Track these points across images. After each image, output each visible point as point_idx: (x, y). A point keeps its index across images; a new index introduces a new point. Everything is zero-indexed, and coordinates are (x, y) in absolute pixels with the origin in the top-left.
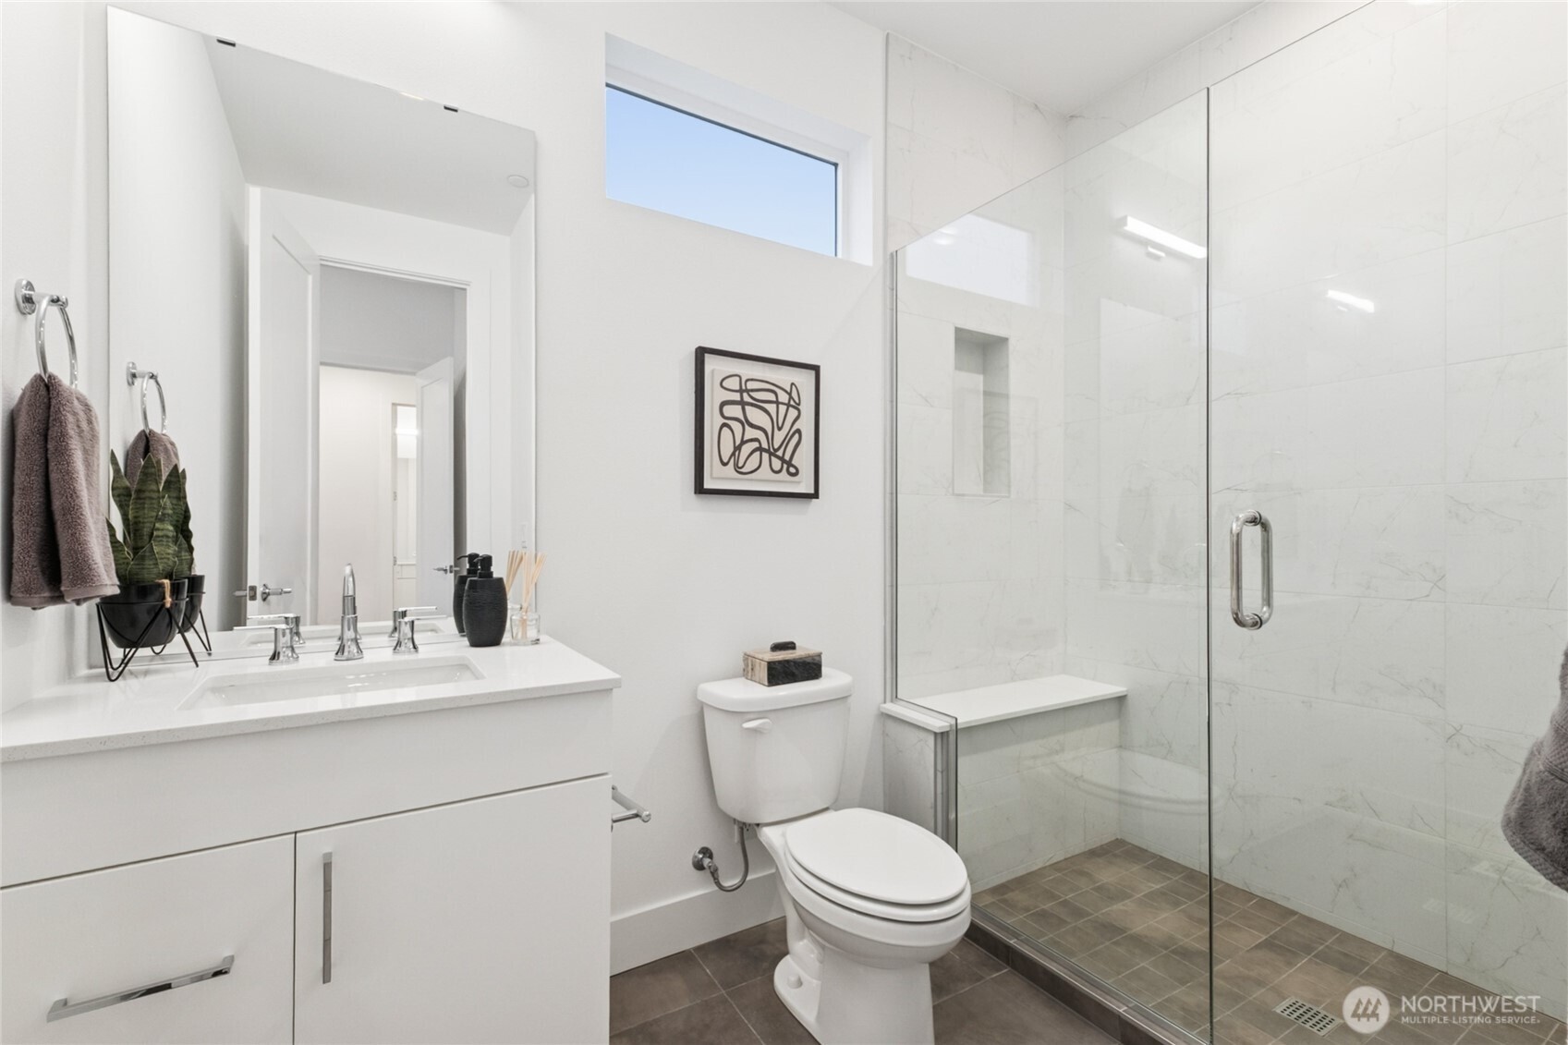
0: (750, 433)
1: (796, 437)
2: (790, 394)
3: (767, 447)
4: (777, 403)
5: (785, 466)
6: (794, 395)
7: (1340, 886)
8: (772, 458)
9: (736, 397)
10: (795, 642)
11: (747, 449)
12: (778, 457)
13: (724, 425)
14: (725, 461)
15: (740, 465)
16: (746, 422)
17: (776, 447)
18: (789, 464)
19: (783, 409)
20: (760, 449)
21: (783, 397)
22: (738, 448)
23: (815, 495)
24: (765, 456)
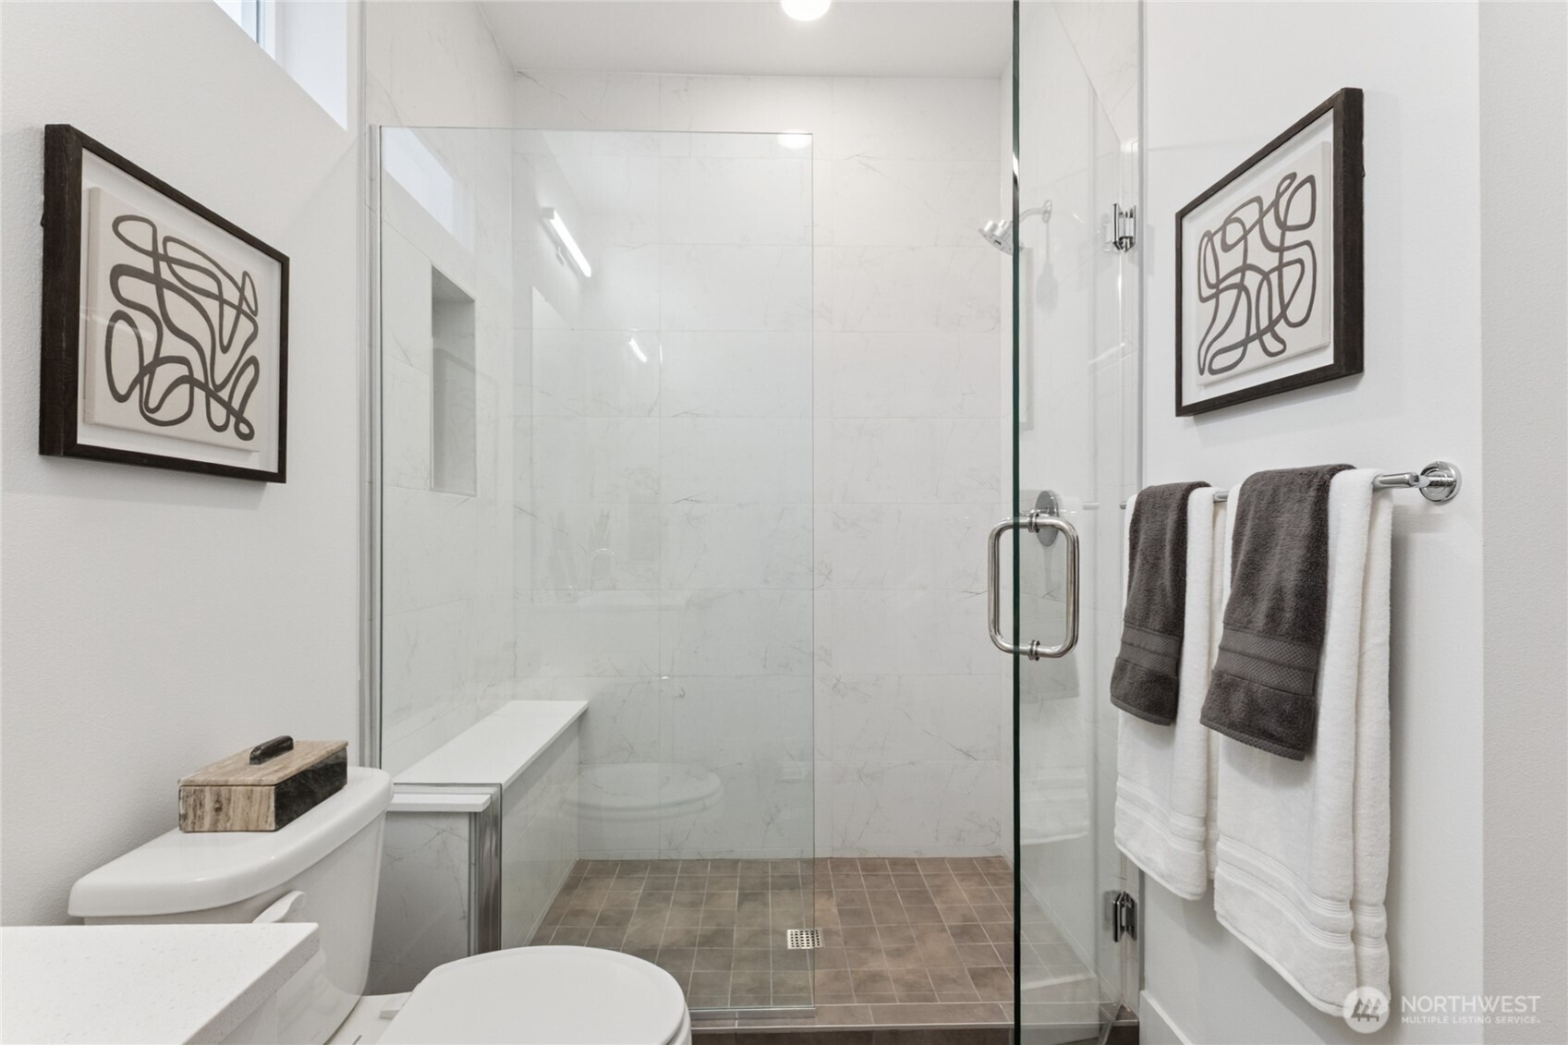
0: (172, 346)
1: (250, 371)
2: (241, 290)
3: (203, 380)
4: (222, 301)
5: (233, 420)
6: (248, 293)
7: (769, 823)
8: (212, 401)
9: (146, 264)
10: (292, 737)
11: (165, 374)
12: (220, 401)
13: (118, 316)
14: (122, 390)
15: (152, 404)
16: (163, 321)
17: (219, 381)
18: (240, 418)
19: (230, 313)
20: (189, 380)
21: (231, 294)
22: (147, 371)
23: (280, 477)
24: (200, 395)
